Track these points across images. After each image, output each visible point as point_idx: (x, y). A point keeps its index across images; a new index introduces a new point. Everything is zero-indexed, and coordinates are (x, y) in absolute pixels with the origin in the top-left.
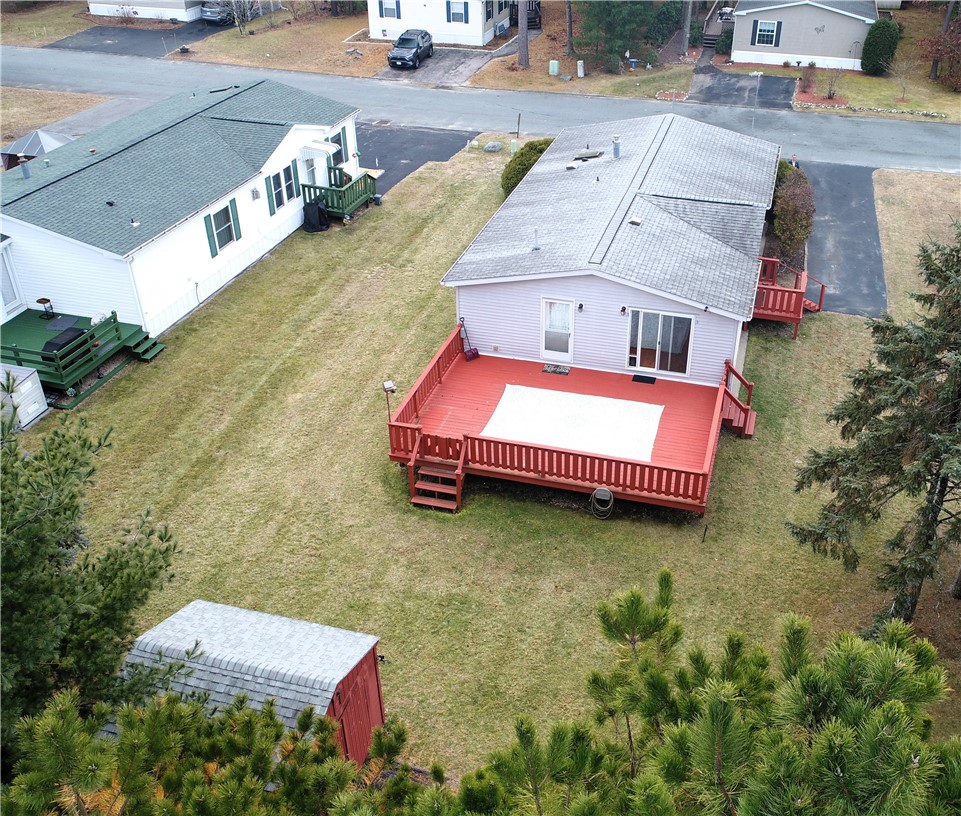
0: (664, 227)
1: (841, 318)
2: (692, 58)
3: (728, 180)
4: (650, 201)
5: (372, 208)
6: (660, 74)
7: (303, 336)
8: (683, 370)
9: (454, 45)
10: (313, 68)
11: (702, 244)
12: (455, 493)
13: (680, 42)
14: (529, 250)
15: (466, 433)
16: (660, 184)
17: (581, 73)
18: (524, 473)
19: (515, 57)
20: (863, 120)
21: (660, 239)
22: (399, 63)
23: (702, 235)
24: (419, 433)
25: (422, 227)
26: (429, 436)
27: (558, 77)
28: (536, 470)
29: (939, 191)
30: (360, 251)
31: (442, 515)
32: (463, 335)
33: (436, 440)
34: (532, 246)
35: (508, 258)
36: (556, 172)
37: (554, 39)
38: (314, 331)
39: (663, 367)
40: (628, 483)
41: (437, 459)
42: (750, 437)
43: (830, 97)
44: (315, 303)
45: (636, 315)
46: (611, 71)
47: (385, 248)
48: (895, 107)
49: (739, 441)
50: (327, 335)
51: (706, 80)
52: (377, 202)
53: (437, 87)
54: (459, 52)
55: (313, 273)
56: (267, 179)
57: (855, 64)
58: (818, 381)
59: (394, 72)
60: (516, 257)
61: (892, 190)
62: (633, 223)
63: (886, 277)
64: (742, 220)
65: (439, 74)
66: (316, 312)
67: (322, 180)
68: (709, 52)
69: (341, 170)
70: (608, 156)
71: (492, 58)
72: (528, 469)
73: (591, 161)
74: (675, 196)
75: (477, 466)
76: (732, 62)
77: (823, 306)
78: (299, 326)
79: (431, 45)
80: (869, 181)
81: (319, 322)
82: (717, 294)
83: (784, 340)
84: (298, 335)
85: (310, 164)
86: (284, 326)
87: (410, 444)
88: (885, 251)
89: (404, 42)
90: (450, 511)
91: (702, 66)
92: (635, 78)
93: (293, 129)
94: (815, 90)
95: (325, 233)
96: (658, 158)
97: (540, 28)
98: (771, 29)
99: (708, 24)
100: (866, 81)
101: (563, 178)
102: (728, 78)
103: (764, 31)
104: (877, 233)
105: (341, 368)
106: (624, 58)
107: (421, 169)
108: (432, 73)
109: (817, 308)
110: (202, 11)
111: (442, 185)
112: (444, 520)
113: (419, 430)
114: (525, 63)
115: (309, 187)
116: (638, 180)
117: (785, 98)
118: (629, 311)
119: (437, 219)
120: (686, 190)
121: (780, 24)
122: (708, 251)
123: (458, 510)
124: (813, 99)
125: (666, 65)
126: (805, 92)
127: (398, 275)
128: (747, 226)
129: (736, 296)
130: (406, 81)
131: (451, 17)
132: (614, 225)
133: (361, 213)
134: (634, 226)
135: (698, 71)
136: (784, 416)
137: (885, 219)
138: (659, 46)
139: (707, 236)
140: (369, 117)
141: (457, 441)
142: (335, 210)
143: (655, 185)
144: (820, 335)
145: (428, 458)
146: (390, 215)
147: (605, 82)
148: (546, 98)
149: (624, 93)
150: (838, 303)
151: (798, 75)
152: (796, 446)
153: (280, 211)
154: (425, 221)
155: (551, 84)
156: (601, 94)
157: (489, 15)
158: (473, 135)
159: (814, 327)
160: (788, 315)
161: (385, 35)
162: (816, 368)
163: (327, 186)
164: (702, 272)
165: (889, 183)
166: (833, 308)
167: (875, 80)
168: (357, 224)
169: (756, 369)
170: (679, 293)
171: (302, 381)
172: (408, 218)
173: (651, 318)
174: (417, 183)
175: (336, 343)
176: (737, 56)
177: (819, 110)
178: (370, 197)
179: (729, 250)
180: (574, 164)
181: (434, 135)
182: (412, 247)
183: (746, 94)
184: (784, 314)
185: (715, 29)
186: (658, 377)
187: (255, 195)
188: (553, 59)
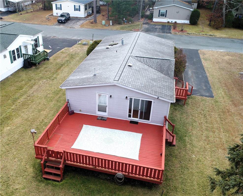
0: (140, 67)
1: (198, 98)
2: (142, 21)
3: (159, 52)
4: (135, 58)
5: (46, 61)
6: (133, 24)
7: (15, 104)
8: (149, 120)
9: (76, 17)
10: (36, 23)
11: (153, 73)
12: (59, 173)
13: (139, 16)
14: (92, 75)
15: (64, 150)
16: (138, 53)
17: (111, 24)
18: (88, 166)
19: (93, 20)
20: (192, 36)
21: (139, 71)
22: (60, 21)
23: (153, 70)
24: (46, 149)
25: (61, 67)
26: (50, 150)
27: (105, 25)
28: (92, 165)
29: (219, 56)
30: (40, 75)
31: (55, 183)
32: (69, 106)
33: (53, 152)
34: (94, 74)
35: (85, 78)
36: (103, 49)
37: (104, 16)
38: (19, 103)
39: (141, 118)
40: (130, 172)
41: (54, 159)
42: (174, 146)
43: (182, 30)
44: (22, 92)
45: (131, 99)
46: (120, 24)
47: (48, 73)
48: (201, 33)
49: (170, 147)
50: (24, 104)
51: (146, 26)
52: (48, 59)
53: (71, 28)
54: (78, 19)
55: (23, 82)
56: (10, 52)
57: (188, 22)
58: (195, 121)
59: (59, 24)
60: (87, 78)
61: (205, 56)
62: (129, 66)
63: (210, 83)
64: (167, 65)
65: (71, 24)
66: (22, 96)
67: (30, 52)
68: (146, 19)
69: (36, 49)
70: (120, 44)
71: (87, 20)
72: (89, 164)
73: (114, 46)
74: (143, 57)
75: (69, 162)
76: (153, 21)
77: (192, 93)
78: (15, 100)
79: (70, 17)
80: (198, 54)
81: (22, 99)
82: (161, 92)
83: (181, 106)
84: (14, 104)
85: (26, 47)
86: (9, 101)
87: (43, 153)
88: (208, 75)
89: (62, 16)
90: (58, 181)
91: (145, 22)
92: (126, 26)
93: (19, 36)
94: (177, 29)
95: (30, 69)
96: (136, 45)
97: (100, 13)
98: (164, 12)
99: (146, 12)
100: (191, 26)
101: (105, 51)
102: (152, 26)
103: (162, 13)
104: (204, 69)
105: (26, 117)
106: (123, 20)
107: (63, 50)
108: (69, 24)
109: (190, 94)
110: (8, 8)
111: (69, 54)
112: (56, 186)
113: (46, 148)
114: (95, 22)
115: (25, 54)
116: (130, 51)
117: (169, 31)
118: (129, 98)
119: (66, 65)
120: (146, 55)
121: (166, 11)
122: (156, 76)
123: (61, 181)
124: (177, 31)
125: (135, 22)
126: (175, 29)
127: (51, 82)
128: (169, 67)
129: (168, 93)
130: (62, 26)
131: (75, 9)
132: (123, 67)
133: (42, 63)
134: (130, 67)
135: (144, 24)
136: (186, 136)
137: (205, 65)
138: (133, 18)
139: (155, 70)
140: (50, 35)
141: (61, 152)
142: (34, 62)
143: (136, 53)
144: (192, 104)
145: (50, 158)
146: (51, 63)
147: (118, 27)
148: (101, 31)
149: (123, 29)
150: (197, 92)
151: (172, 25)
152: (192, 149)
153: (15, 62)
154: (62, 65)
155: (103, 27)
156: (117, 30)
157: (86, 9)
158: (79, 40)
159: (190, 101)
160: (182, 97)
161: (57, 14)
162: (193, 116)
163: (32, 54)
164: (155, 83)
165: (204, 54)
166: (195, 94)
167: (193, 26)
168: (41, 66)
169: (173, 117)
170: (147, 92)
171: (11, 122)
172: (57, 64)
173: (137, 101)
174: (61, 54)
175: (26, 107)
176: (155, 20)
177: (179, 34)
178: (45, 58)
179: (163, 75)
180: (109, 47)
181: (68, 40)
182: (57, 73)
183: (158, 30)
184: (181, 97)
185: (148, 13)
186: (139, 122)
187: (5, 56)
188: (104, 20)
